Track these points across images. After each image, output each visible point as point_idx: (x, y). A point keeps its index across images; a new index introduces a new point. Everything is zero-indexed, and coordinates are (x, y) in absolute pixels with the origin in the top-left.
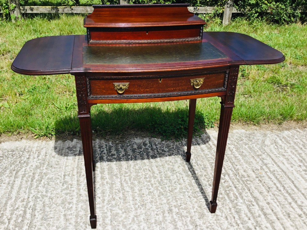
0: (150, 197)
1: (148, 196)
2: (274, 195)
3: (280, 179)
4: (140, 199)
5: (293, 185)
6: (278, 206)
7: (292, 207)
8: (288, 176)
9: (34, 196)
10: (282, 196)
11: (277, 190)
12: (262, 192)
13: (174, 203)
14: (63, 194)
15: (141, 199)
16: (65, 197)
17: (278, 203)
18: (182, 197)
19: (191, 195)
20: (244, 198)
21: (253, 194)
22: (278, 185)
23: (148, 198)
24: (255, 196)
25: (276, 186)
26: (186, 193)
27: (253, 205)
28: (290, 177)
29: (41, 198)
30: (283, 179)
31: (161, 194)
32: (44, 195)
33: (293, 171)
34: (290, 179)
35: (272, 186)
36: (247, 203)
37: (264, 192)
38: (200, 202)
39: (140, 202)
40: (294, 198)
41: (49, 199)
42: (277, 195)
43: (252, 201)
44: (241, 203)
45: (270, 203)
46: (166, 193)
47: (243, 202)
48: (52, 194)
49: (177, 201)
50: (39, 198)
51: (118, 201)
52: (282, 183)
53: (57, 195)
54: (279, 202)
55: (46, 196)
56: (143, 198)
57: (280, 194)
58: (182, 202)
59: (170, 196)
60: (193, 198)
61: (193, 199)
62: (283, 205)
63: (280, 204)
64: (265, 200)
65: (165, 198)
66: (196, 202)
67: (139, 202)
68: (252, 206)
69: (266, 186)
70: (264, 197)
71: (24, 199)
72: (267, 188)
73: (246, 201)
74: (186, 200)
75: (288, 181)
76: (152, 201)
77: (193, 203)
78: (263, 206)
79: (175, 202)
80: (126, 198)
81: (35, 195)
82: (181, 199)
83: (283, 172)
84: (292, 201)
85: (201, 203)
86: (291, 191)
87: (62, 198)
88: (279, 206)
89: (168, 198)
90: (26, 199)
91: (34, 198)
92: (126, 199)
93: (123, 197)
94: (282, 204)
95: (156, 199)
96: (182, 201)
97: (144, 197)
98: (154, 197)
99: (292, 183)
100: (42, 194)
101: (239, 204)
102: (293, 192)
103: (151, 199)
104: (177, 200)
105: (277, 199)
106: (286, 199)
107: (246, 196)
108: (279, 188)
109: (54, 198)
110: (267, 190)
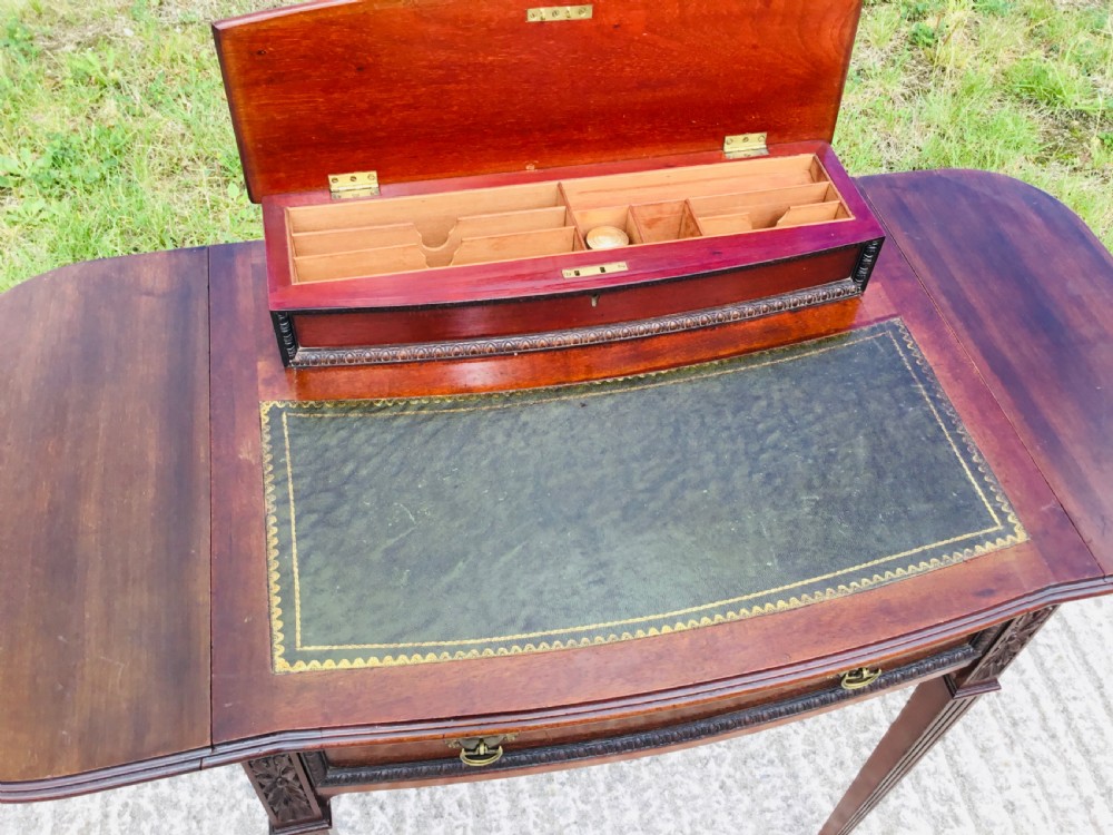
0: (575, 793)
1: (567, 788)
2: (1032, 761)
3: (1056, 675)
4: (537, 809)
5: (1100, 701)
6: (1045, 819)
7: (1095, 824)
8: (1084, 655)
9: (126, 805)
10: (1061, 767)
11: (1045, 736)
12: (991, 745)
13: (668, 820)
14: (240, 789)
15: (543, 807)
16: (248, 806)
17: (1045, 805)
18: (696, 789)
19: (730, 776)
20: (923, 783)
21: (956, 757)
22: (1049, 706)
23: (570, 803)
24: (964, 773)
25: (1040, 711)
26: (712, 764)
27: (957, 820)
28: (1090, 658)
29: (155, 815)
30: (1066, 675)
31: (616, 776)
32: (164, 800)
33: (1100, 625)
34: (1090, 669)
35: (1024, 715)
36: (935, 807)
37: (997, 747)
38: (763, 811)
39: (539, 822)
40: (1103, 773)
41: (188, 818)
42: (1042, 761)
43: (951, 799)
44: (915, 811)
45: (1017, 803)
46: (635, 768)
47: (920, 807)
48: (194, 789)
49: (676, 812)
50: (147, 815)
51: (456, 823)
52: (1064, 695)
53: (217, 798)
54: (1048, 796)
55: (176, 806)
56: (552, 800)
57: (1055, 753)
58: (698, 816)
59: (650, 787)
60: (737, 795)
61: (739, 795)
62: (1065, 812)
63: (1053, 808)
64: (1000, 789)
65: (632, 795)
66: (749, 814)
67: (535, 824)
68: (952, 823)
69: (1003, 714)
70: (995, 770)
71: (88, 824)
72: (1008, 729)
73: (930, 799)
74: (710, 807)
75: (1084, 684)
76: (584, 815)
77: (740, 819)
78: (993, 824)
79: (669, 816)
80: (486, 802)
81: (130, 802)
82: (695, 797)
83: (1065, 636)
84: (1095, 792)
85: (768, 815)
86: (1092, 738)
87: (236, 814)
88: (1050, 820)
89: (646, 795)
90: (95, 825)
91: (127, 818)
92: (484, 811)
93: (472, 797)
94: (1059, 809)
95: (598, 802)
96: (696, 810)
97: (553, 795)
98: (592, 795)
99: (1096, 695)
100: (156, 795)
101: (907, 816)
102: (1102, 744)
103: (579, 803)
104: (679, 803)
105: (1042, 783)
106: (1074, 781)
107: (932, 770)
108: (1051, 724)
109: (207, 813)
110: (1006, 734)
